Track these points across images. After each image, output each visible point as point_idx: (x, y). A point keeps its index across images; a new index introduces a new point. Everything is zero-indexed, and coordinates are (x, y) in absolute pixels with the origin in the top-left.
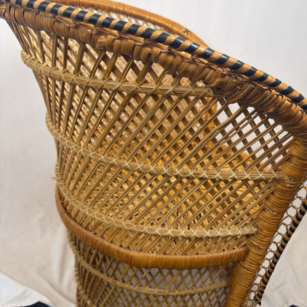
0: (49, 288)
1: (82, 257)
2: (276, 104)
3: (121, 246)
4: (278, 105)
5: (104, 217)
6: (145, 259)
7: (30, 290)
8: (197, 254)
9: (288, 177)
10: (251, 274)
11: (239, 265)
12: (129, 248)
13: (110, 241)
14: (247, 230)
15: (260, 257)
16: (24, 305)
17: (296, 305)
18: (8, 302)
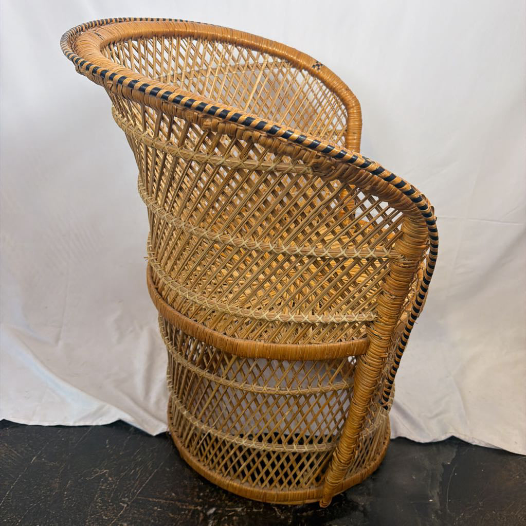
0: (131, 404)
1: (179, 353)
2: (372, 182)
3: (225, 334)
4: (374, 182)
5: (206, 301)
6: (252, 348)
7: (108, 406)
8: (310, 343)
9: (401, 256)
10: (374, 371)
11: (361, 360)
12: (234, 336)
13: (213, 328)
14: (365, 317)
15: (383, 349)
16: (101, 423)
17: (457, 436)
18: (81, 419)
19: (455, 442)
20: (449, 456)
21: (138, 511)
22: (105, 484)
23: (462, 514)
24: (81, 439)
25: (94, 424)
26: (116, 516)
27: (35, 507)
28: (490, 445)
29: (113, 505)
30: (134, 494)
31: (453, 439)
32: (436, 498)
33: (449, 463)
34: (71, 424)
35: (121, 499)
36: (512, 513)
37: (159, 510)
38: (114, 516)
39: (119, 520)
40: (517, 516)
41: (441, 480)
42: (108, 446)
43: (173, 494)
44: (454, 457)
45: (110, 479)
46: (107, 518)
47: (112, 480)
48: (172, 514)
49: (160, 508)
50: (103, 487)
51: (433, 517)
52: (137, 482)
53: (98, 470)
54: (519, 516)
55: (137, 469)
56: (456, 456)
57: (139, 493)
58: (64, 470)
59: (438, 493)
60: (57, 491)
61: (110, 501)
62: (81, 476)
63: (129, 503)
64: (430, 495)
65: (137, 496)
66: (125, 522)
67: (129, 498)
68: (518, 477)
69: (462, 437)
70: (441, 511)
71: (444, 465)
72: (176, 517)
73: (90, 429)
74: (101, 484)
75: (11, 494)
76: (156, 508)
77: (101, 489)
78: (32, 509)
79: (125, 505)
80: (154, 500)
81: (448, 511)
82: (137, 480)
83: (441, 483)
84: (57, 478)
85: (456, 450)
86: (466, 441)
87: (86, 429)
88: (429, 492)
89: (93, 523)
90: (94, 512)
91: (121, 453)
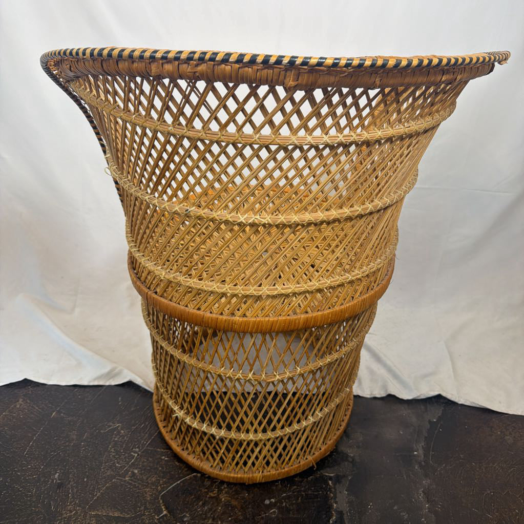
7: (120, 368)
16: (113, 384)
17: (444, 394)
18: (95, 379)
19: (442, 401)
20: (435, 414)
21: (148, 460)
22: (118, 437)
23: (444, 465)
24: (96, 397)
25: (107, 384)
26: (128, 464)
27: (55, 455)
28: (474, 403)
29: (124, 455)
30: (143, 445)
31: (439, 397)
32: (421, 452)
33: (435, 420)
34: (86, 383)
35: (133, 448)
36: (491, 465)
37: (166, 459)
38: (126, 464)
39: (130, 467)
40: (495, 467)
41: (426, 435)
42: (120, 403)
44: (440, 415)
45: (122, 432)
46: (119, 466)
47: (124, 432)
48: (179, 463)
49: (167, 457)
50: (116, 439)
51: (416, 468)
52: (147, 435)
53: (111, 424)
54: (497, 467)
55: (147, 423)
56: (442, 413)
57: (149, 444)
58: (81, 424)
59: (422, 446)
60: (74, 442)
61: (122, 451)
62: (96, 429)
63: (140, 453)
64: (415, 448)
65: (147, 447)
66: (136, 469)
67: (139, 448)
68: (499, 433)
69: (449, 397)
70: (424, 462)
71: (430, 422)
72: (182, 465)
73: (105, 387)
74: (114, 436)
75: (34, 444)
76: (163, 457)
77: (114, 441)
78: (53, 457)
80: (162, 450)
81: (431, 462)
82: (146, 433)
83: (426, 437)
84: (75, 431)
85: (443, 408)
86: (452, 399)
87: (100, 388)
88: (414, 446)
89: (107, 470)
90: (108, 460)
91: (132, 409)
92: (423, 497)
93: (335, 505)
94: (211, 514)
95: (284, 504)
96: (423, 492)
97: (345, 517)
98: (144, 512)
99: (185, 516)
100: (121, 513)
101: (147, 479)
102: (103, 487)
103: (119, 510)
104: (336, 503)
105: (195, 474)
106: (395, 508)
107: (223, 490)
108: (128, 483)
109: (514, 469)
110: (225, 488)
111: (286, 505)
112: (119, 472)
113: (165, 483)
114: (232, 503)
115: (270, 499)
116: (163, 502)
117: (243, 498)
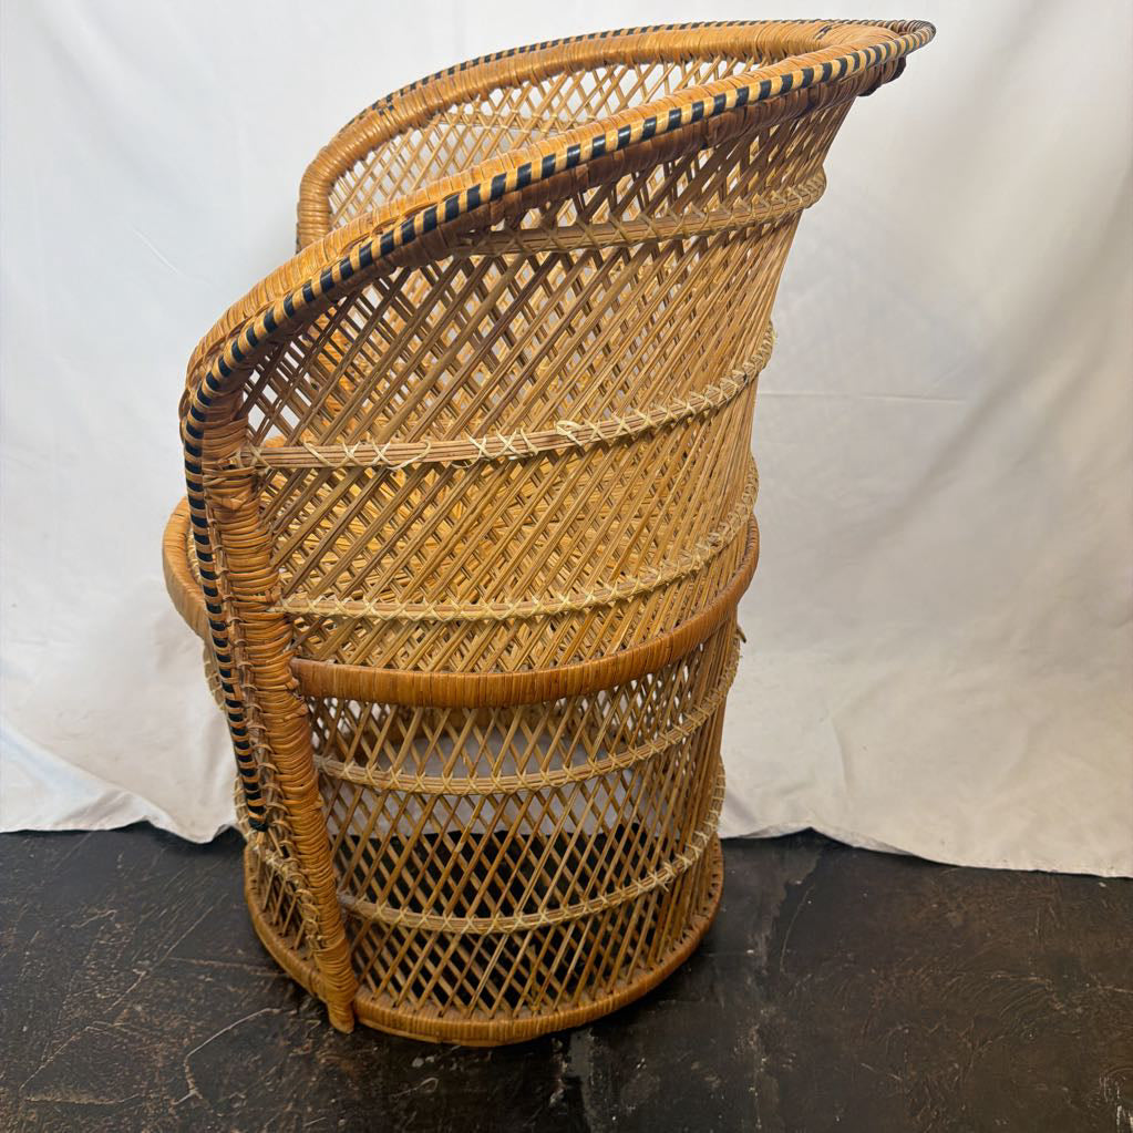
16: (108, 827)
17: (819, 828)
18: (69, 818)
19: (815, 841)
20: (800, 869)
21: (167, 982)
22: (107, 936)
23: (809, 975)
24: (68, 855)
25: (96, 827)
26: (122, 993)
28: (886, 845)
29: (115, 974)
30: (162, 952)
31: (809, 834)
32: (762, 948)
33: (799, 882)
34: (47, 828)
35: (136, 961)
36: (911, 971)
37: (208, 979)
38: (118, 993)
39: (127, 1000)
40: (918, 977)
41: (777, 913)
42: (119, 867)
43: (240, 951)
44: (811, 870)
45: (118, 926)
46: (103, 997)
47: (122, 928)
48: (234, 987)
49: (211, 977)
50: (102, 942)
51: (749, 981)
52: (171, 932)
53: (96, 910)
54: (922, 976)
55: (174, 908)
56: (816, 869)
57: (173, 950)
58: (27, 912)
59: (767, 938)
60: (10, 950)
61: (113, 966)
62: (61, 923)
63: (151, 969)
64: (751, 941)
65: (169, 956)
66: (139, 1003)
67: (151, 960)
68: (935, 906)
69: (831, 833)
70: (767, 970)
71: (787, 886)
72: (240, 992)
73: (89, 835)
74: (99, 935)
76: (202, 977)
77: (98, 945)
79: (143, 973)
80: (202, 962)
81: (782, 970)
82: (171, 926)
83: (776, 919)
84: (13, 926)
85: (818, 857)
86: (838, 838)
87: (79, 836)
88: (749, 936)
89: (76, 1007)
90: (79, 986)
91: (145, 879)
92: (756, 1044)
93: (565, 1065)
94: (295, 1092)
95: (455, 1067)
96: (758, 1031)
97: (585, 1089)
98: (147, 1093)
99: (236, 1099)
100: (97, 1097)
101: (161, 1023)
102: (62, 1043)
103: (94, 1090)
104: (568, 1060)
105: (268, 1010)
106: (696, 1066)
107: (324, 1041)
108: (119, 1032)
109: (959, 980)
110: (329, 1036)
111: (458, 1069)
112: (99, 1011)
113: (200, 1030)
114: (343, 1067)
115: (424, 1056)
116: (191, 1071)
117: (367, 1057)
